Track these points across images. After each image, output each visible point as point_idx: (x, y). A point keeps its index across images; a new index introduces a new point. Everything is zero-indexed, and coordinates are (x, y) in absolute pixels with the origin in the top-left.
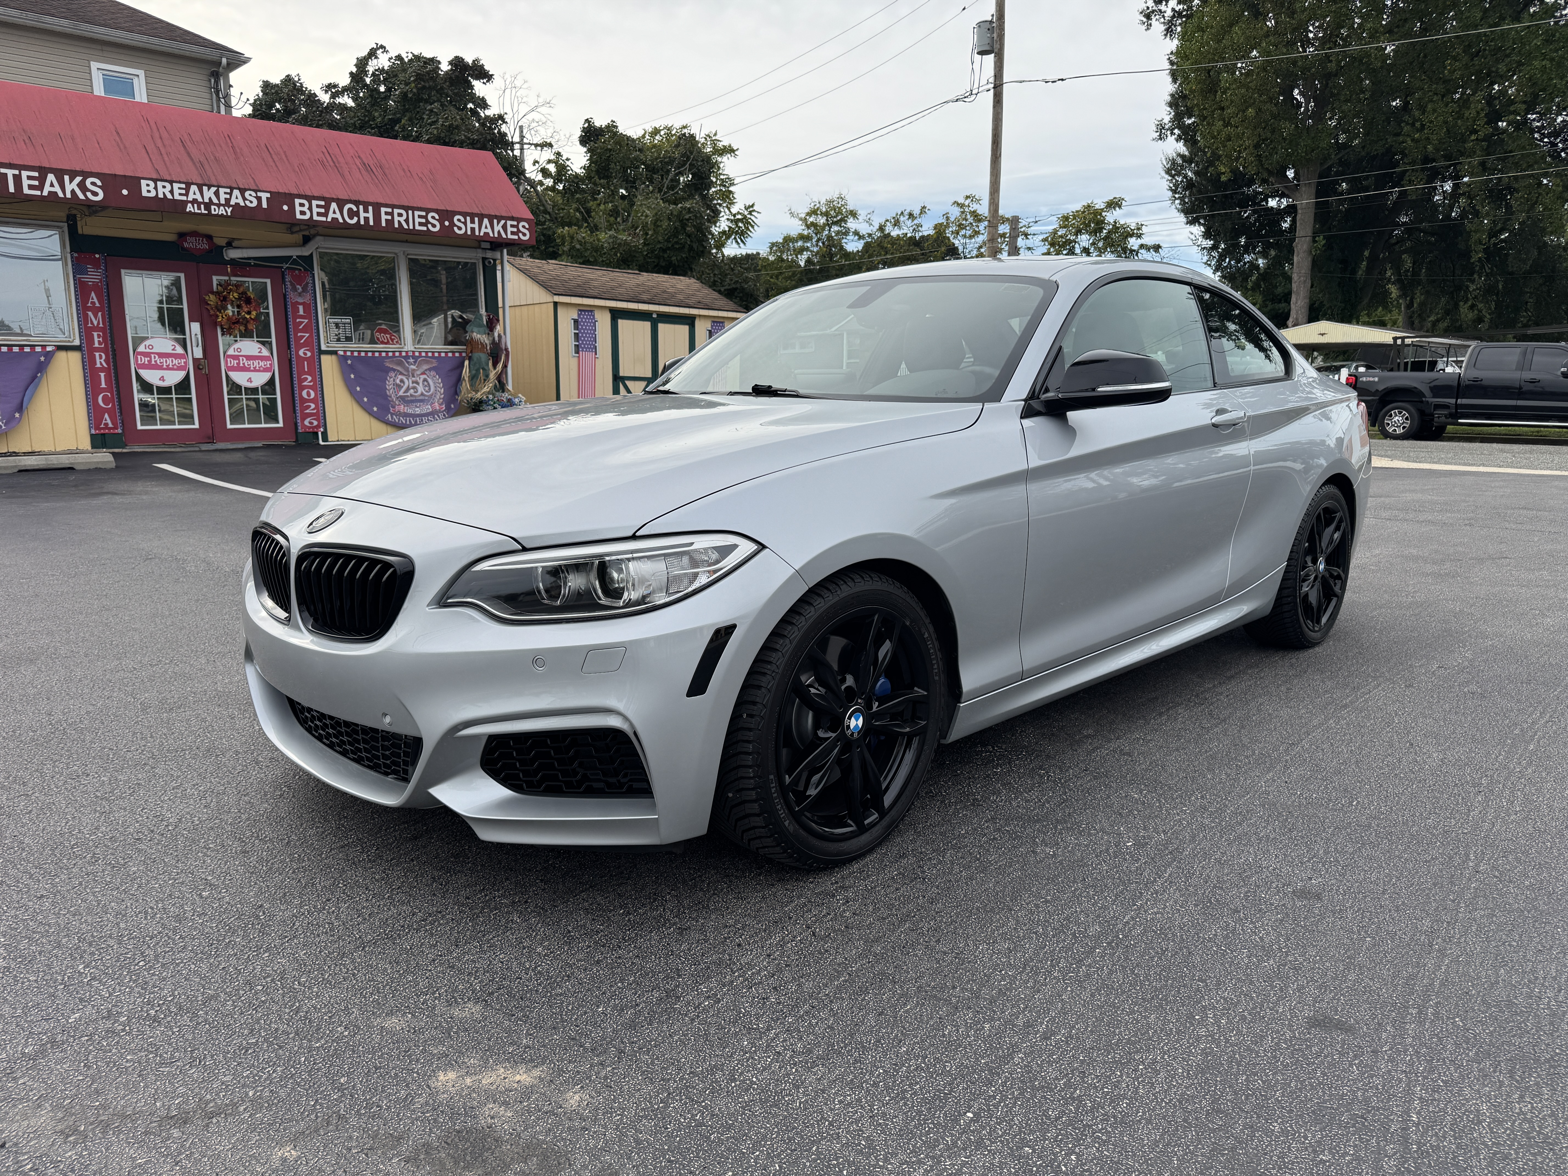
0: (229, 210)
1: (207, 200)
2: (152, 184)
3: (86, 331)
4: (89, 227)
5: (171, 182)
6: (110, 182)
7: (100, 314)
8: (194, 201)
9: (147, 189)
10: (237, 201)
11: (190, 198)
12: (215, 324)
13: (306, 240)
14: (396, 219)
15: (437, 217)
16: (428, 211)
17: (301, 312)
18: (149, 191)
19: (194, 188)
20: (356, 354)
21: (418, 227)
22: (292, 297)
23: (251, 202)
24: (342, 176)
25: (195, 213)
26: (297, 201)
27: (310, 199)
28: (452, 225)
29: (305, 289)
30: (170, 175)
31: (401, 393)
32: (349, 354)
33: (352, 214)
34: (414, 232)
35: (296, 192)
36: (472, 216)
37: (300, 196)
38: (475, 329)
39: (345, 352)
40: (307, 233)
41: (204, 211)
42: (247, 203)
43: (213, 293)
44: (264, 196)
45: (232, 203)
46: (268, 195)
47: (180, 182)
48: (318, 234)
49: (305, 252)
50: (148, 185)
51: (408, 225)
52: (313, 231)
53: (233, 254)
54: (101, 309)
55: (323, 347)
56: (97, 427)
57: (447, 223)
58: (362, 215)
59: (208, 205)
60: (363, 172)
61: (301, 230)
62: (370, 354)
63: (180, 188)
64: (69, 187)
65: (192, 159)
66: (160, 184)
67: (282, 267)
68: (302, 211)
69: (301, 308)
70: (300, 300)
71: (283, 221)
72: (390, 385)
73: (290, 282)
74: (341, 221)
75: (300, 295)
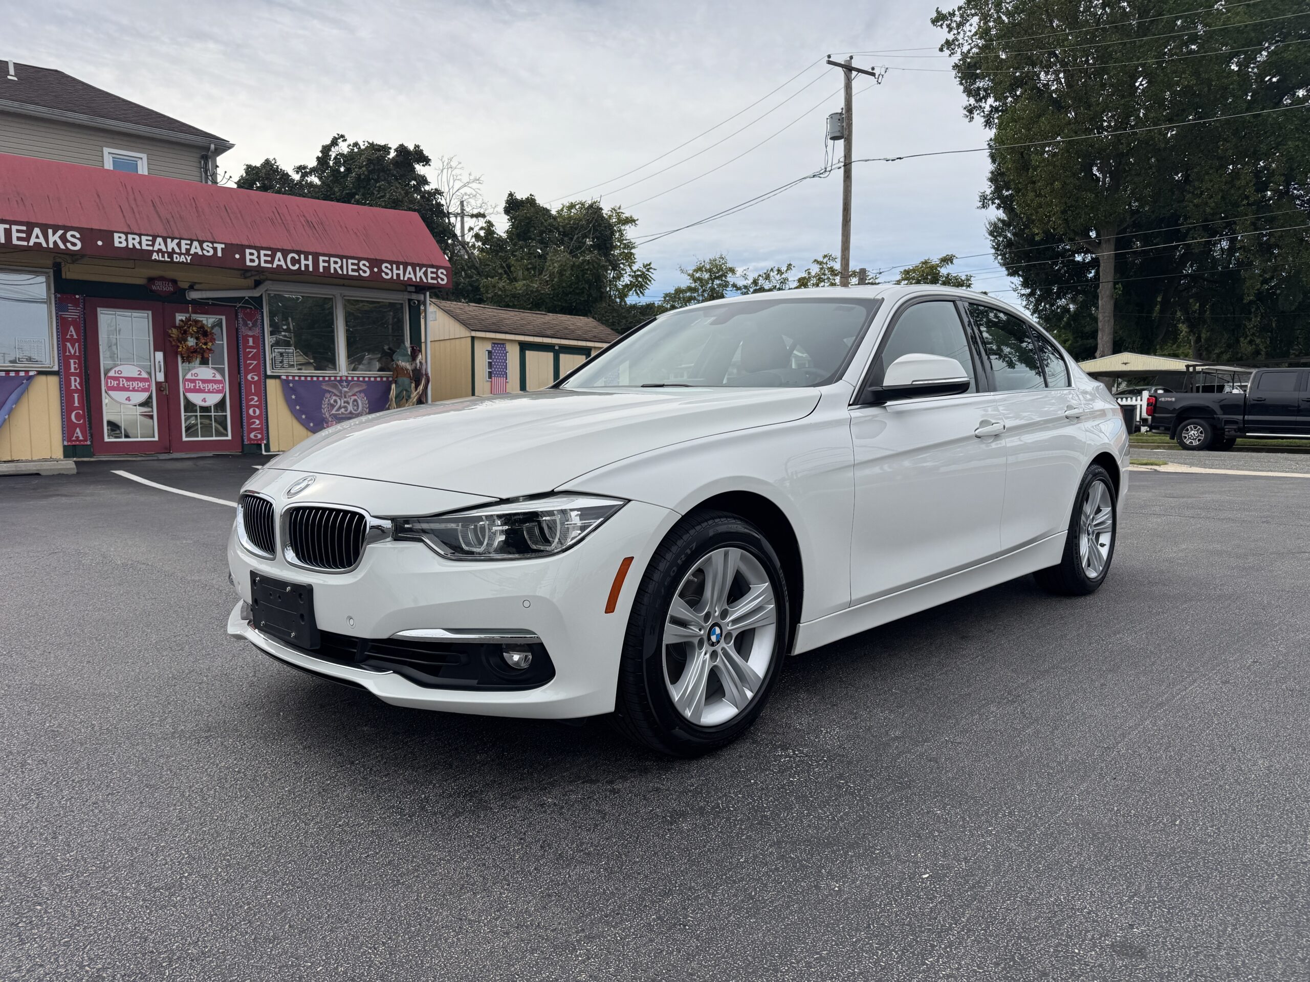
0: (189, 258)
1: (170, 250)
2: (123, 236)
3: (64, 359)
4: (71, 272)
5: (140, 235)
6: (87, 235)
7: (77, 344)
8: (160, 251)
9: (119, 241)
10: (196, 251)
11: (156, 248)
12: (176, 353)
13: (257, 284)
14: (332, 265)
15: (367, 264)
16: (360, 259)
17: (251, 343)
18: (120, 243)
19: (159, 240)
20: (297, 378)
21: (350, 273)
22: (244, 331)
23: (208, 252)
24: (288, 231)
25: (159, 261)
26: (248, 251)
27: (258, 249)
28: (381, 271)
29: (254, 325)
30: (139, 229)
31: (334, 412)
32: (290, 378)
33: (294, 262)
34: (347, 277)
35: (246, 243)
36: (398, 264)
37: (250, 247)
38: (400, 358)
39: (287, 376)
40: (257, 278)
41: (167, 259)
42: (205, 252)
43: (175, 327)
44: (220, 247)
45: (192, 252)
46: (223, 246)
47: (147, 235)
48: (267, 279)
49: (256, 293)
50: (120, 237)
51: (342, 271)
52: (262, 277)
53: (194, 295)
54: (78, 340)
55: (269, 373)
56: (69, 440)
57: (376, 270)
58: (303, 262)
59: (171, 255)
60: (306, 228)
61: (252, 276)
62: (309, 379)
63: (147, 240)
64: (52, 239)
65: (160, 217)
66: (130, 237)
67: (236, 306)
68: (252, 259)
69: (251, 340)
70: (250, 333)
71: (235, 267)
72: (325, 406)
73: (242, 318)
74: (285, 267)
75: (250, 329)
